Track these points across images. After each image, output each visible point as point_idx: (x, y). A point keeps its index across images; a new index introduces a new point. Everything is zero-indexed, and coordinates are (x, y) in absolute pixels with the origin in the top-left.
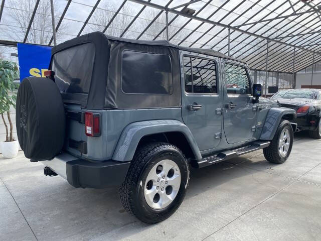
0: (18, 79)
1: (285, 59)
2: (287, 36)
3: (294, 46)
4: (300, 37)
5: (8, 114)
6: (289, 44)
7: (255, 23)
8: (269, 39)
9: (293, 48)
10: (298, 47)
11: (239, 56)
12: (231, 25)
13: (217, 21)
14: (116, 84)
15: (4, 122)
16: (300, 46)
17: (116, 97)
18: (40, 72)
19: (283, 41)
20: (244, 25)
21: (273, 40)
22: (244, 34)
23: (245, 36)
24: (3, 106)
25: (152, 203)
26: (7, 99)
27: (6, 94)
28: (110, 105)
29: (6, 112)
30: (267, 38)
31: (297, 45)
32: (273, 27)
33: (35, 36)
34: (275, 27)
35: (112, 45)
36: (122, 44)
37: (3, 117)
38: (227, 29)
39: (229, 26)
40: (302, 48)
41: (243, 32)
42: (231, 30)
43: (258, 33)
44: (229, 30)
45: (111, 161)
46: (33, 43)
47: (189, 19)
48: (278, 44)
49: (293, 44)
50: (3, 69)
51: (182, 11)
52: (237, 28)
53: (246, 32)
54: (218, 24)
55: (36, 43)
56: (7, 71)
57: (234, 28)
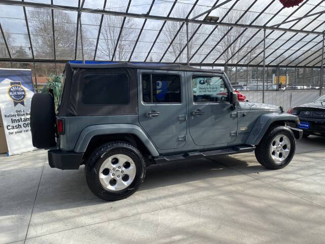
7: (300, 19)
11: (291, 55)
12: (267, 25)
13: (248, 24)
14: (77, 98)
17: (76, 108)
20: (284, 22)
22: (288, 33)
23: (290, 34)
25: (106, 185)
28: (70, 113)
30: (322, 33)
35: (75, 72)
36: (83, 70)
39: (265, 27)
41: (286, 30)
42: (268, 32)
43: (308, 29)
44: (265, 31)
45: (73, 151)
51: (205, 19)
53: (290, 30)
54: (250, 26)
57: (272, 28)
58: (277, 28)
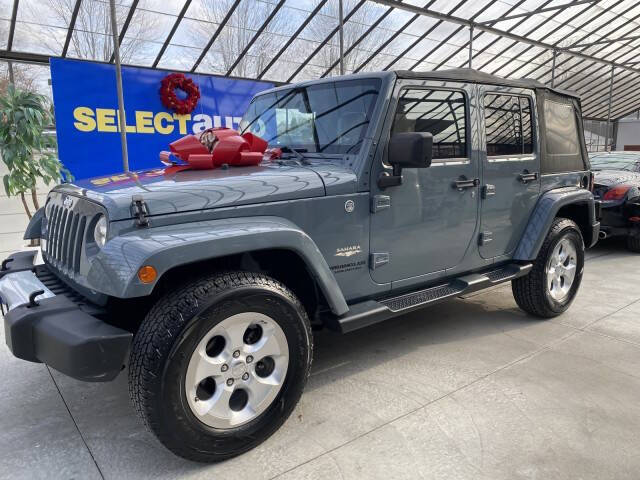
0: (51, 129)
1: (594, 91)
2: (598, 42)
3: (612, 62)
4: (625, 45)
5: (34, 194)
6: (602, 60)
7: (528, 16)
8: (558, 49)
9: (609, 67)
10: (622, 65)
12: (475, 20)
13: (445, 12)
15: (26, 208)
16: (625, 63)
18: (93, 114)
19: (588, 52)
20: (503, 18)
21: (566, 50)
22: (504, 39)
23: (506, 42)
24: (24, 178)
26: (31, 165)
27: (28, 156)
29: (29, 191)
30: (554, 47)
31: (618, 62)
32: (565, 23)
33: (93, 45)
34: (571, 23)
37: (23, 199)
38: (467, 27)
39: (471, 23)
40: (630, 68)
41: (502, 34)
42: (476, 31)
43: (535, 36)
44: (471, 30)
46: (89, 58)
47: (388, 7)
48: (577, 59)
49: (610, 59)
50: (21, 108)
52: (488, 27)
53: (508, 34)
54: (449, 17)
55: (96, 59)
56: (28, 112)
57: (482, 26)
58: (490, 29)
